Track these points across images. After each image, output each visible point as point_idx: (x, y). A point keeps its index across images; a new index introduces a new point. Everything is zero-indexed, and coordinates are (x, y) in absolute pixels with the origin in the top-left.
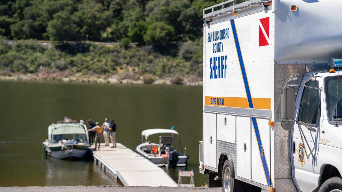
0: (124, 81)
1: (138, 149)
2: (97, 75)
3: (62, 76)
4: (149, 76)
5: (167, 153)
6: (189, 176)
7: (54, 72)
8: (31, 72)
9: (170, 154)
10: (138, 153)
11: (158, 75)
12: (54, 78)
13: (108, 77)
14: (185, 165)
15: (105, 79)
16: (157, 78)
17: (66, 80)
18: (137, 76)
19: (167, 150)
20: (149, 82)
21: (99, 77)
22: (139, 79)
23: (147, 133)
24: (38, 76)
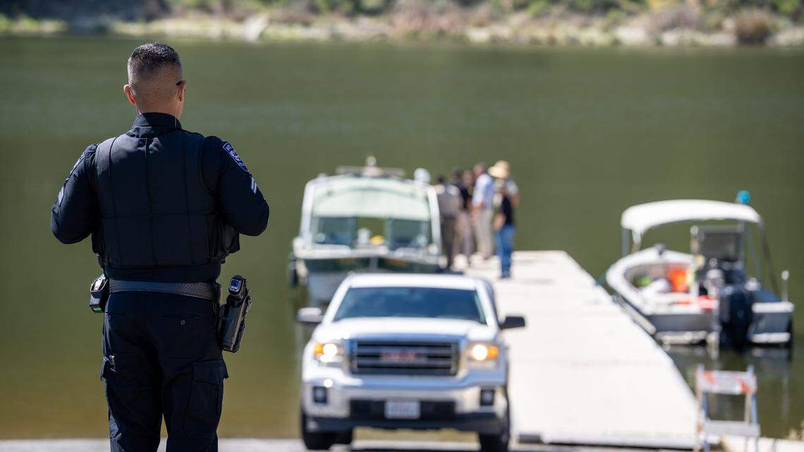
0: (670, 38)
1: (616, 276)
2: (578, 19)
3: (466, 21)
4: (754, 17)
5: (713, 291)
6: (737, 389)
7: (442, 12)
8: (373, 12)
9: (722, 300)
10: (611, 291)
11: (786, 14)
12: (441, 33)
13: (616, 24)
14: (782, 337)
15: (606, 30)
16: (782, 22)
17: (479, 36)
18: (713, 19)
19: (714, 282)
20: (754, 38)
21: (585, 26)
22: (718, 27)
23: (639, 218)
24: (391, 23)
